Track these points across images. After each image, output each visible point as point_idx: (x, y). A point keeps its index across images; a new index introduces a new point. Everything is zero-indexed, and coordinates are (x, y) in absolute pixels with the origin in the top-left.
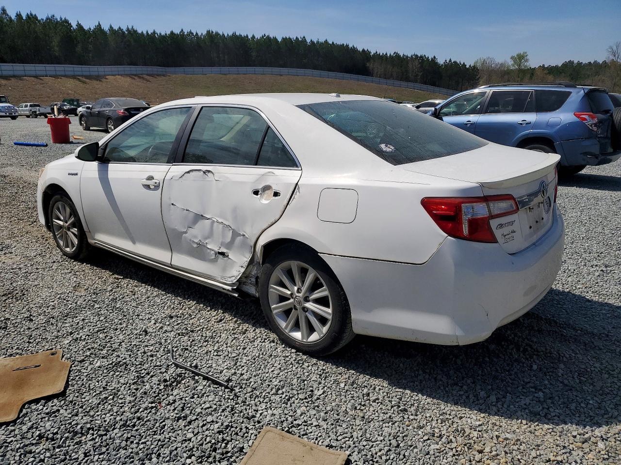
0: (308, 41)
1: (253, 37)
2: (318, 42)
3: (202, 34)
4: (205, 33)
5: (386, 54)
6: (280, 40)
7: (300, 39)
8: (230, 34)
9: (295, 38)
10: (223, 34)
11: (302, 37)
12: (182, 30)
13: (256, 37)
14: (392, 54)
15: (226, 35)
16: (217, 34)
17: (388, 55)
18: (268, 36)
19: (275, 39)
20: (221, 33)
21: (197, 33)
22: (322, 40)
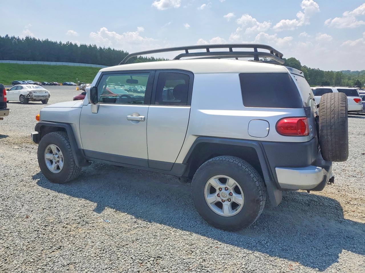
0: (98, 47)
1: (61, 43)
2: (104, 49)
3: (23, 39)
4: (24, 38)
5: (147, 58)
6: (79, 46)
7: (92, 46)
8: (44, 39)
9: (89, 46)
10: (39, 40)
11: (94, 45)
12: (7, 35)
13: (63, 43)
14: (150, 58)
15: (41, 40)
16: (34, 40)
17: (148, 58)
18: (71, 43)
19: (76, 45)
20: (38, 40)
21: (18, 38)
22: (107, 47)
